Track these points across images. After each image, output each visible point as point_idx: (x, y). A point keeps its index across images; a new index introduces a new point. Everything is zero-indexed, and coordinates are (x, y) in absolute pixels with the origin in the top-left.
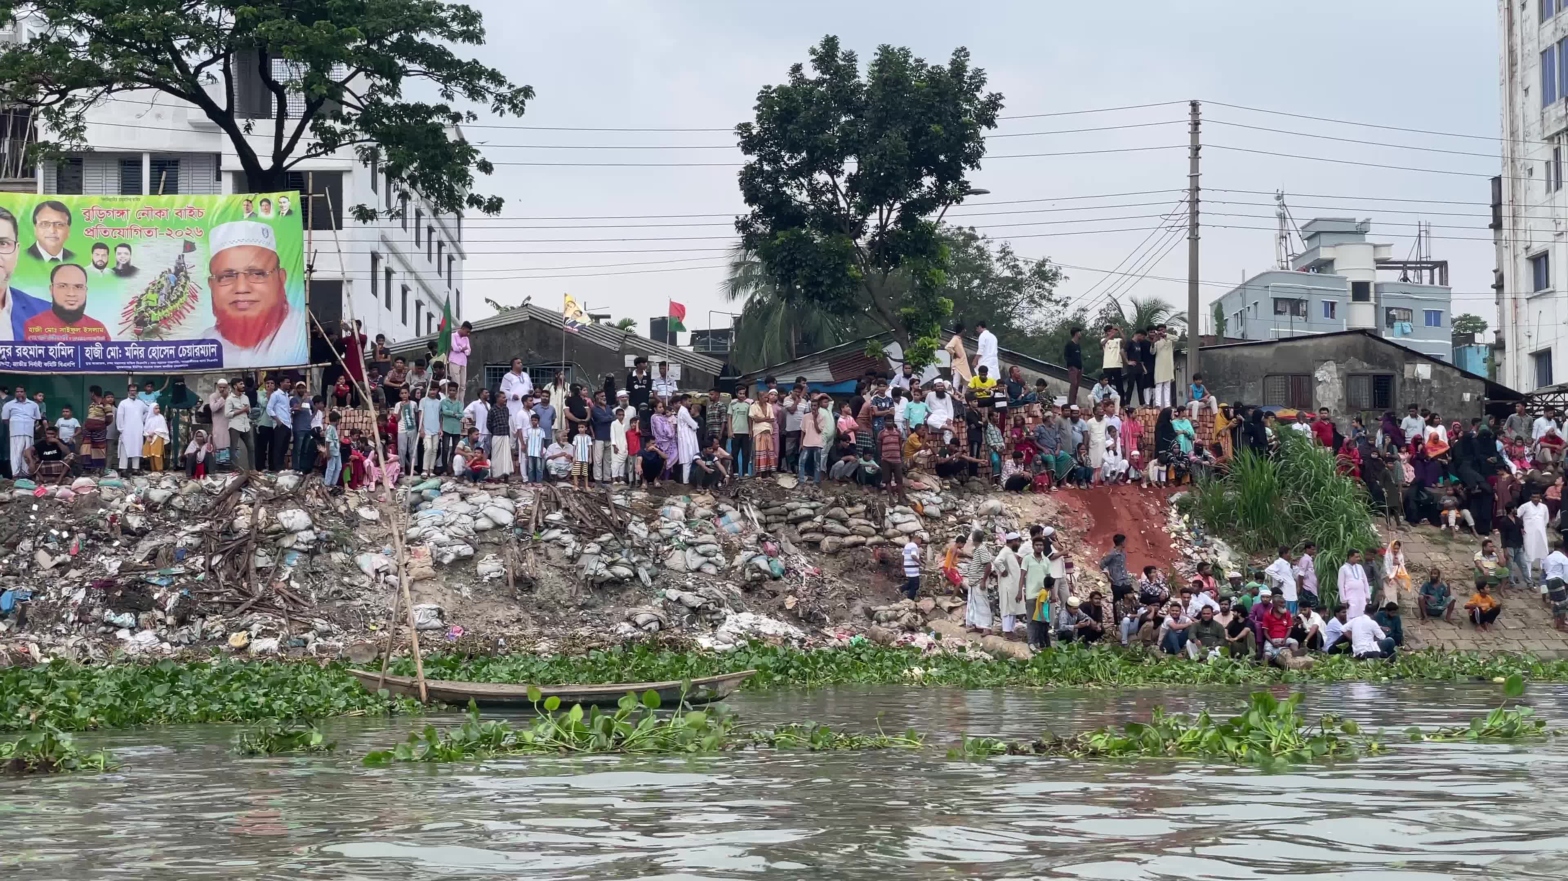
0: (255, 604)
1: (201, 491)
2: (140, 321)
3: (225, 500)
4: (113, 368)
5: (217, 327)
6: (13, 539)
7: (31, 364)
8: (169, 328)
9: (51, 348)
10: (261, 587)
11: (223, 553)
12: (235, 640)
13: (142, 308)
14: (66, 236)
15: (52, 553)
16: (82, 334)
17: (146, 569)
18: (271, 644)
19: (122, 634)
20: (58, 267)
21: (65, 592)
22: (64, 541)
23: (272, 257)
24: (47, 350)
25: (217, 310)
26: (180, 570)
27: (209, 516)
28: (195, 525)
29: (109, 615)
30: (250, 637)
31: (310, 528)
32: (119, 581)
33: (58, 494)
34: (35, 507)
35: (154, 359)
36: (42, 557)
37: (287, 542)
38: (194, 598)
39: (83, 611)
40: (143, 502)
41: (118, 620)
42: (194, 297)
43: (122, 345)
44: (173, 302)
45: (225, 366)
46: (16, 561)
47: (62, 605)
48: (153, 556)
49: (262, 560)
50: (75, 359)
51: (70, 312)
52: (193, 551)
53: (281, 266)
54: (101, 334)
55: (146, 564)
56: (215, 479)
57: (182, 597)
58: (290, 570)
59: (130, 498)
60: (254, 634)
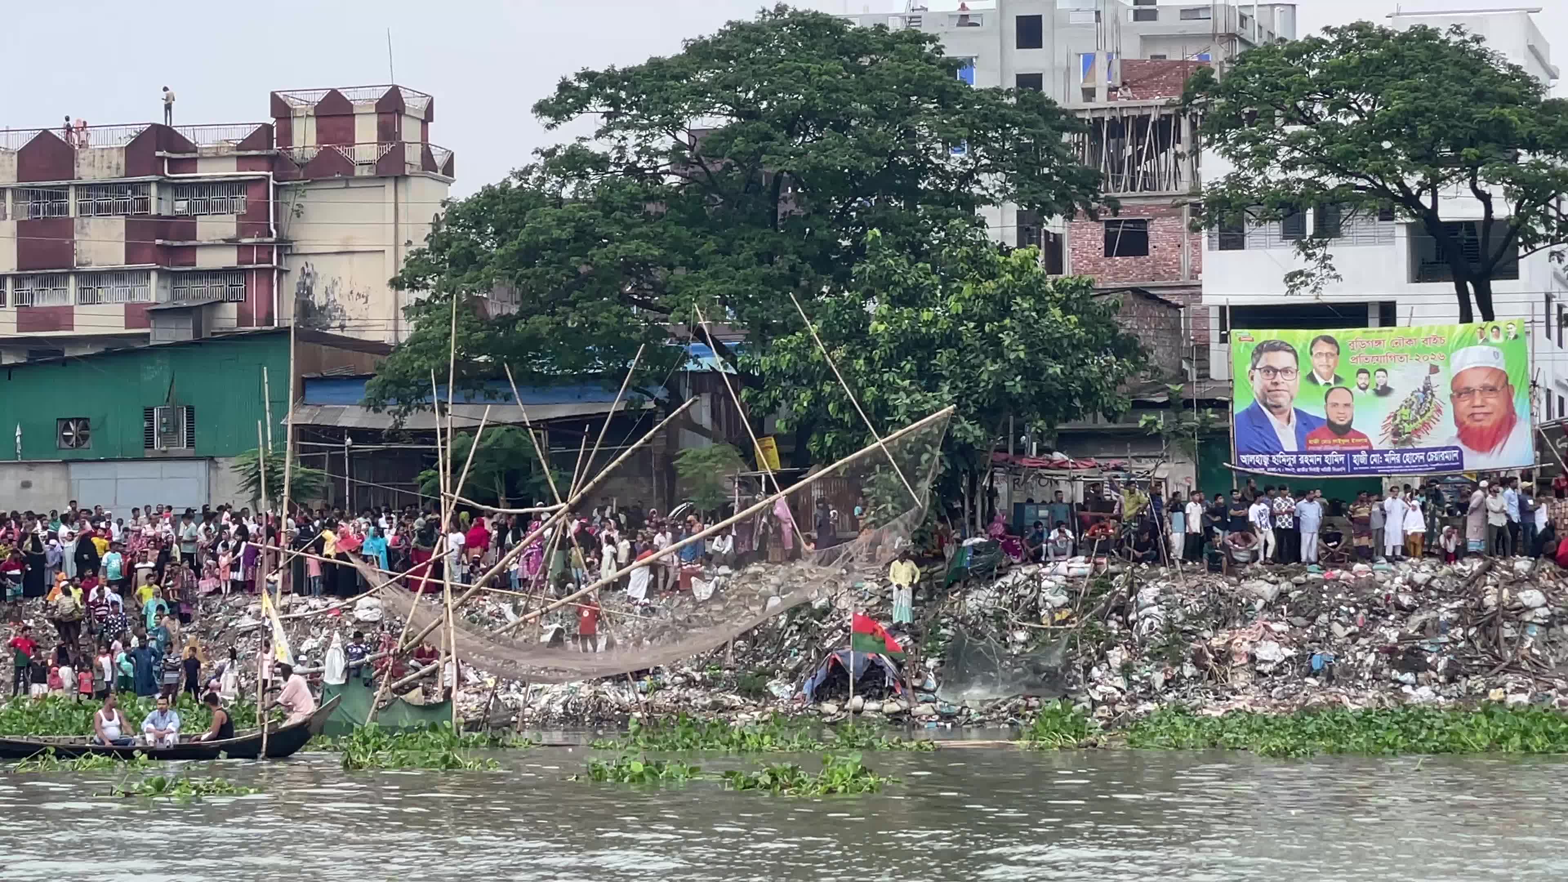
0: (1507, 667)
1: (1454, 575)
2: (1396, 433)
3: (1474, 582)
4: (1375, 472)
5: (1459, 436)
6: (1312, 613)
7: (1311, 469)
8: (1419, 437)
9: (1326, 456)
10: (1509, 654)
11: (1477, 626)
12: (1494, 694)
13: (1397, 422)
14: (1335, 363)
15: (1345, 625)
16: (1351, 444)
17: (1418, 638)
18: (1524, 698)
19: (1407, 689)
20: (1332, 389)
21: (1359, 656)
22: (1352, 615)
23: (1503, 376)
24: (1323, 458)
25: (1458, 422)
26: (1444, 639)
27: (1462, 595)
28: (1452, 602)
29: (1396, 674)
30: (1505, 693)
31: (1545, 605)
32: (1400, 647)
33: (1342, 577)
34: (1325, 587)
35: (1407, 464)
36: (1336, 628)
37: (1527, 617)
38: (1459, 661)
39: (1376, 671)
40: (1409, 584)
41: (1403, 678)
42: (1439, 411)
43: (1382, 452)
44: (1422, 416)
45: (1465, 469)
46: (1317, 630)
47: (1359, 666)
48: (1422, 628)
49: (1508, 631)
50: (1346, 465)
51: (1340, 426)
52: (1454, 624)
53: (1510, 383)
54: (1365, 444)
55: (1417, 634)
56: (1464, 564)
57: (1449, 660)
58: (1531, 640)
59: (1398, 580)
60: (1508, 691)
